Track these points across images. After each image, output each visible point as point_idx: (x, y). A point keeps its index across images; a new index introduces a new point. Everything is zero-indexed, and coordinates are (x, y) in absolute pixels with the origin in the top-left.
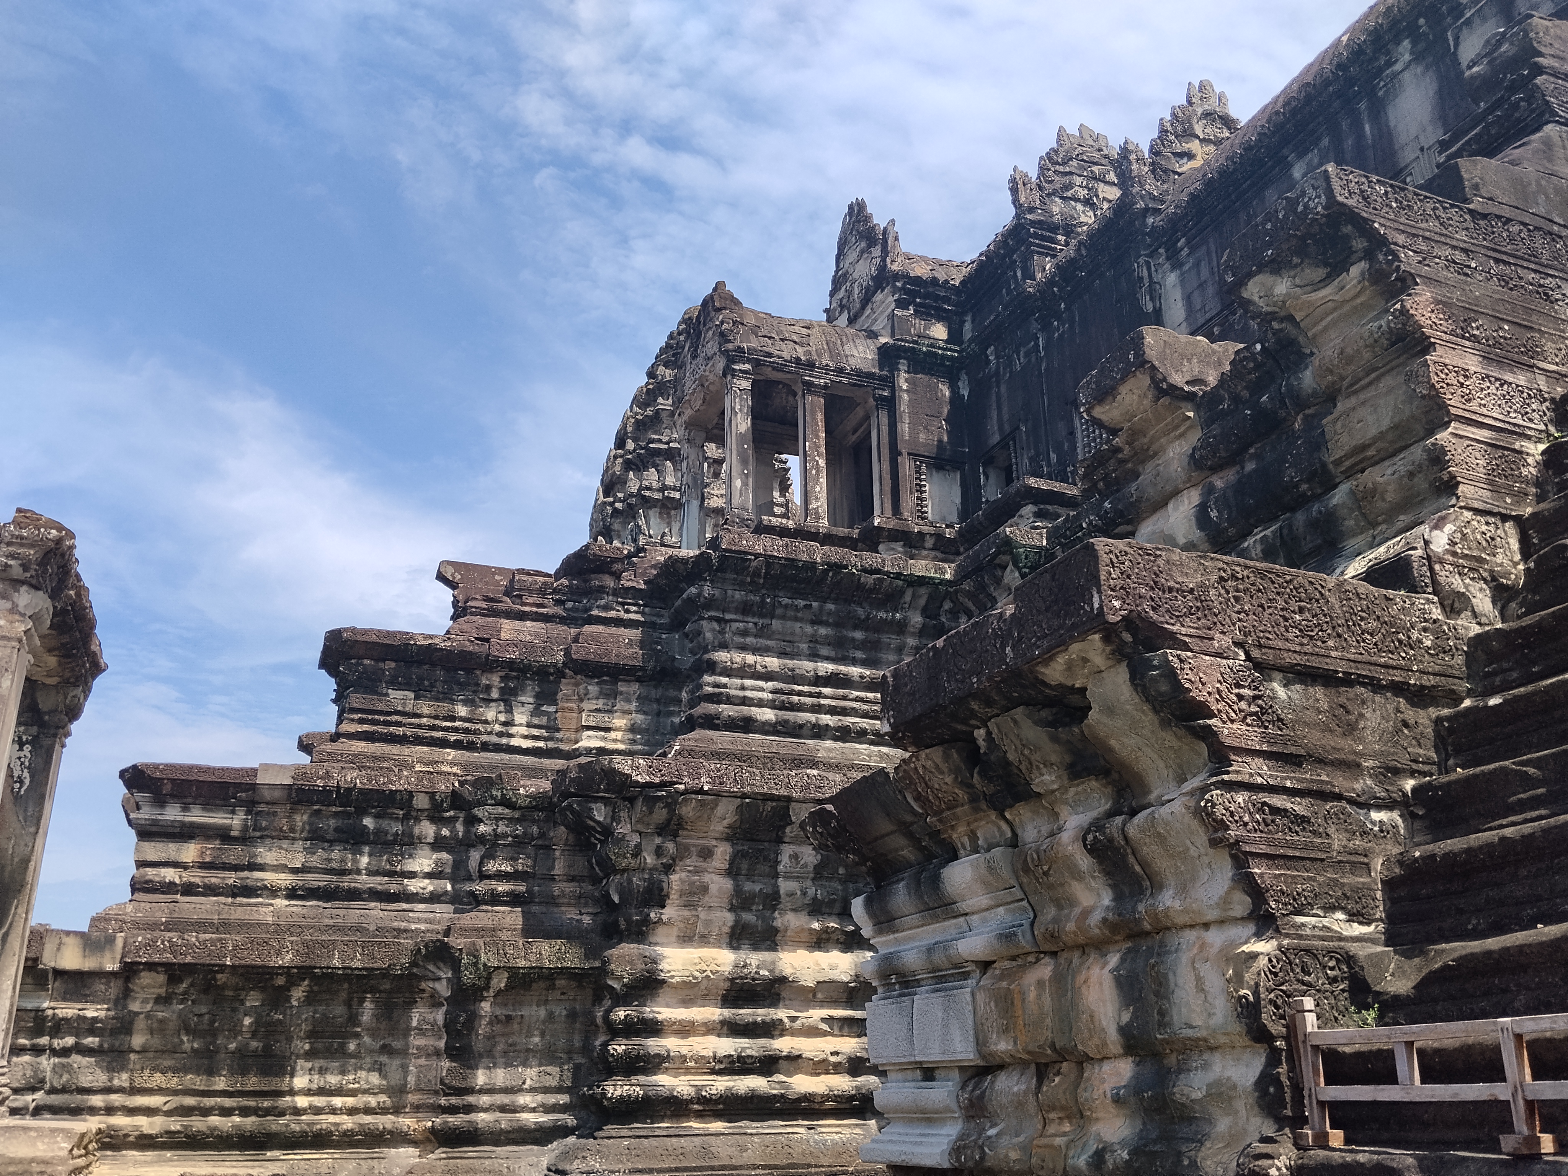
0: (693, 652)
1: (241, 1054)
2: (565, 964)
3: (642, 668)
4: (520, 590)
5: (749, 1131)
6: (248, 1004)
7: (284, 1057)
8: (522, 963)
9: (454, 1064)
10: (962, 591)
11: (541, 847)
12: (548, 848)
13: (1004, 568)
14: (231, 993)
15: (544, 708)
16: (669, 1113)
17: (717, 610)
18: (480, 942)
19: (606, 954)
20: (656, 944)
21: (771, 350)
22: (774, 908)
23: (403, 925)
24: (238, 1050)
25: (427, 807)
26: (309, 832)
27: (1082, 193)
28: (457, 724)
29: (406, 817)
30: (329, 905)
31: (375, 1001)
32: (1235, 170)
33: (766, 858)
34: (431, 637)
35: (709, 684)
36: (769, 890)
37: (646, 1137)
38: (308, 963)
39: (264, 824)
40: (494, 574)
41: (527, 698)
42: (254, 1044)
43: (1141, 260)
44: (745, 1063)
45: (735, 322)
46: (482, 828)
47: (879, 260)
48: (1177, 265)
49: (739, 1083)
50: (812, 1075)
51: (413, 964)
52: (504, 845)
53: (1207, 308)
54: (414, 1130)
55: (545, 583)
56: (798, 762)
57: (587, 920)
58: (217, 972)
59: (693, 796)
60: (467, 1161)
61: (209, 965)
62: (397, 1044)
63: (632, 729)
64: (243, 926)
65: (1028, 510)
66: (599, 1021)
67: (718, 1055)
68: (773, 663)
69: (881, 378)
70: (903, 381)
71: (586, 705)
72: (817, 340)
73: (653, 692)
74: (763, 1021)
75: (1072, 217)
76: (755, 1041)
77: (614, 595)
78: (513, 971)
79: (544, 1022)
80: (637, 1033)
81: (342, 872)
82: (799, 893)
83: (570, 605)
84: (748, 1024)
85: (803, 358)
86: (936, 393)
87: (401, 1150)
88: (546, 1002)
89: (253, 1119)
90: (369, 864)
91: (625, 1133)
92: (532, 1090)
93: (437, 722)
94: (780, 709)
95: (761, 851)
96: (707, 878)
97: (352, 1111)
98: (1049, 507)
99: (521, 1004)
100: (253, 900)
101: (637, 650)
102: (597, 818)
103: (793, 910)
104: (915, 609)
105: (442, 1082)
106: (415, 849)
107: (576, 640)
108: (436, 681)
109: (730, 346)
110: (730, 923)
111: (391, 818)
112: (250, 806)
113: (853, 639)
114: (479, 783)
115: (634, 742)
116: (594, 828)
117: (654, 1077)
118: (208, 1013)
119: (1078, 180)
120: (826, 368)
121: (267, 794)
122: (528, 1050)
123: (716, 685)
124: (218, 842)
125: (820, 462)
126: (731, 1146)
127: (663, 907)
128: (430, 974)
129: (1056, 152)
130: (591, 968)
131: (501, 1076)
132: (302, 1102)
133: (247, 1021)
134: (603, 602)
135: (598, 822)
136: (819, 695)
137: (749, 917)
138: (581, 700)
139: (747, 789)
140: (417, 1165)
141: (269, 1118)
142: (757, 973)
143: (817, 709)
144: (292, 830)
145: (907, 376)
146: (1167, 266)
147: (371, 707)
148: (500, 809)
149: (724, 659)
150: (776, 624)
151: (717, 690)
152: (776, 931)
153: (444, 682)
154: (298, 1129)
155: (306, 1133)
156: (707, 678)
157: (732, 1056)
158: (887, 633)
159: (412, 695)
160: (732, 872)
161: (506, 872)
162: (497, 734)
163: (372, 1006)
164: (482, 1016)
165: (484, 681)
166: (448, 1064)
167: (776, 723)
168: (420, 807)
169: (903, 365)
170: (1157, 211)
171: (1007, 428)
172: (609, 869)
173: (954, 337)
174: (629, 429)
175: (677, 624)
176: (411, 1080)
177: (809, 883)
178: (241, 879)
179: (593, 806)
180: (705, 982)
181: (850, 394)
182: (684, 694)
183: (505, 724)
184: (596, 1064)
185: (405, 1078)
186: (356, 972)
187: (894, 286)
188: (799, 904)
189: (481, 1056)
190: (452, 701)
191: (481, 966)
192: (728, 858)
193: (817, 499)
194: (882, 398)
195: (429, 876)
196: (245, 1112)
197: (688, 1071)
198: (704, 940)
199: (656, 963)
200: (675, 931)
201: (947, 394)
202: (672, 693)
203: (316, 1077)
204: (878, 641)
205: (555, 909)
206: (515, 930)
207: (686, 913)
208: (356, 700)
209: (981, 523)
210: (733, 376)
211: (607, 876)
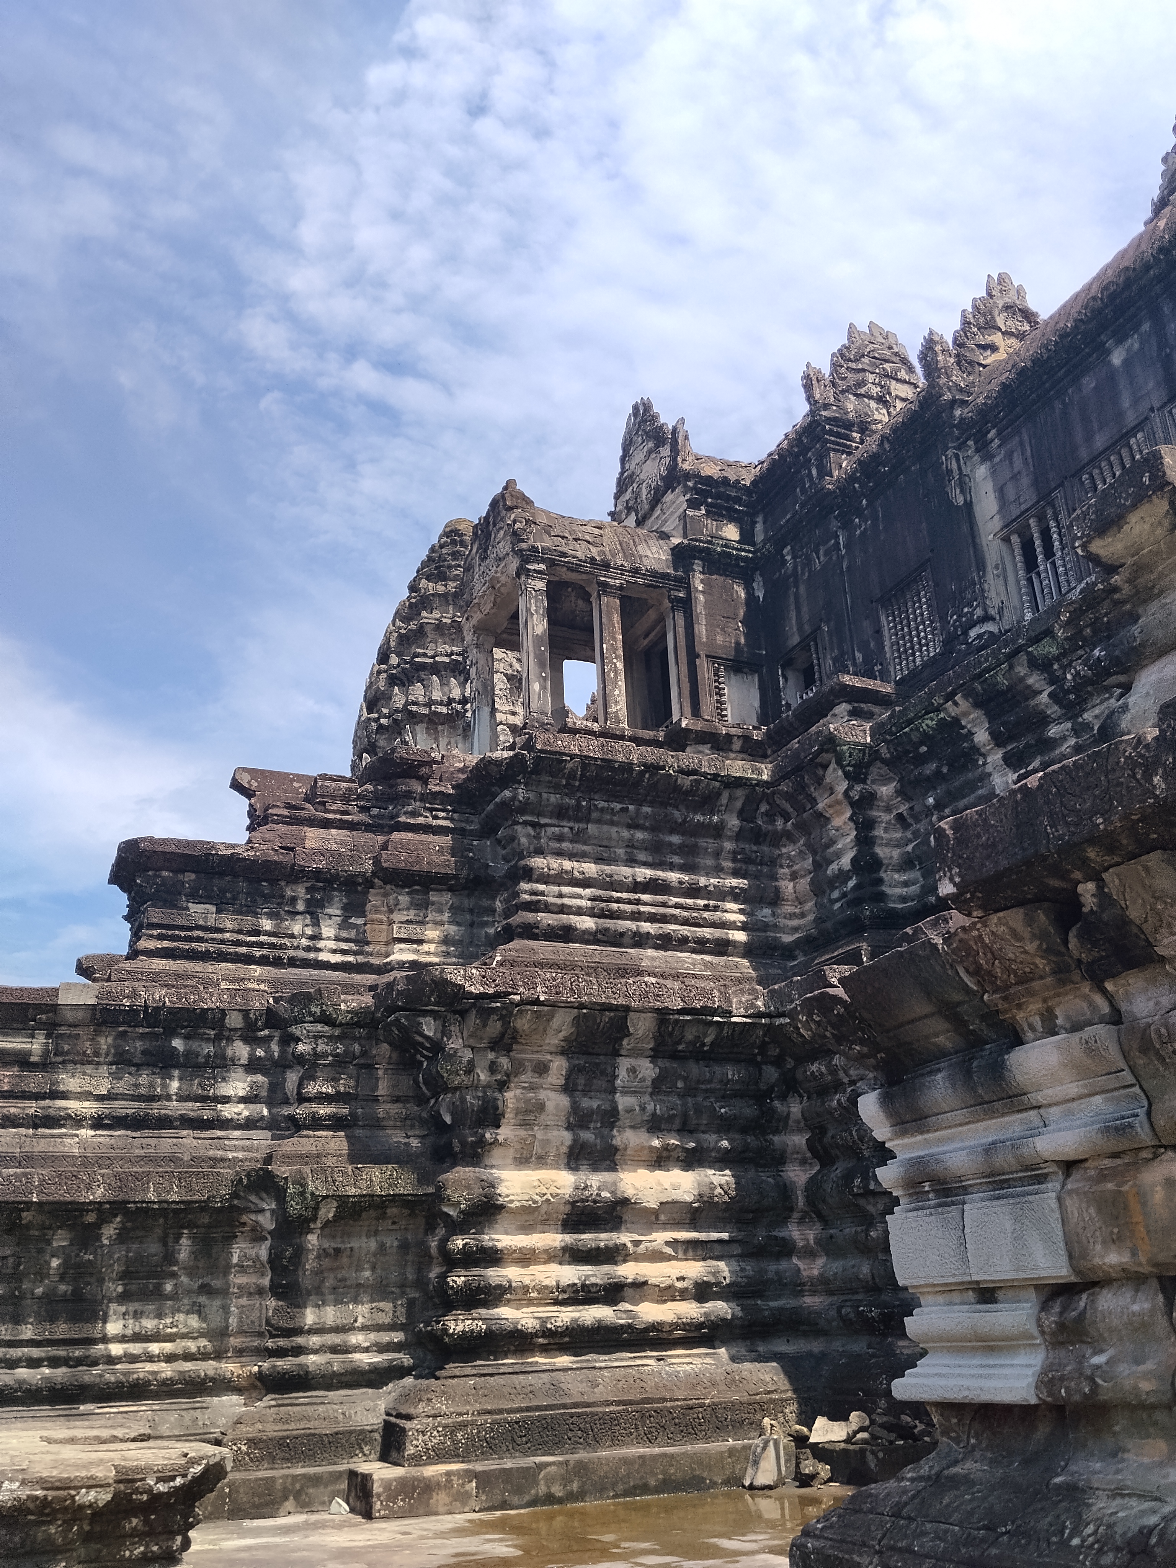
0: (506, 859)
1: (49, 1298)
2: (397, 1191)
3: (455, 877)
4: (323, 796)
5: (597, 1365)
6: (55, 1244)
7: (96, 1301)
8: (352, 1191)
9: (280, 1303)
10: (779, 792)
11: (360, 1066)
12: (370, 1067)
13: (825, 767)
14: (36, 1233)
15: (353, 920)
16: (512, 1348)
17: (532, 813)
18: (307, 1169)
19: (440, 1178)
20: (492, 1167)
21: (565, 549)
22: (612, 1126)
23: (220, 1153)
24: (45, 1295)
25: (240, 1026)
26: (115, 1055)
27: (875, 390)
28: (262, 938)
29: (218, 1038)
30: (137, 1134)
31: (193, 1237)
32: (1049, 358)
33: (603, 1073)
34: (233, 846)
35: (526, 892)
36: (606, 1106)
37: (491, 1375)
38: (120, 1198)
39: (66, 1047)
40: (292, 781)
41: (335, 910)
42: (63, 1288)
43: (950, 453)
44: (590, 1292)
45: (527, 521)
46: (301, 1048)
47: (668, 460)
48: (987, 457)
49: (584, 1313)
50: (658, 1302)
51: (234, 1195)
52: (324, 1065)
53: (1022, 500)
54: (238, 1377)
55: (349, 789)
56: (623, 972)
57: (415, 1143)
58: (22, 1210)
59: (529, 1007)
60: (298, 1408)
61: (13, 1203)
62: (216, 1283)
63: (446, 941)
64: (47, 1159)
65: (843, 708)
66: (434, 1251)
67: (562, 1284)
68: (590, 869)
69: (676, 579)
70: (698, 582)
71: (397, 917)
72: (610, 540)
73: (466, 902)
74: (606, 1246)
75: (866, 414)
76: (598, 1268)
77: (421, 800)
78: (342, 1200)
79: (375, 1255)
80: (476, 1263)
81: (151, 1099)
82: (637, 1108)
83: (375, 811)
84: (591, 1250)
85: (598, 558)
86: (732, 595)
87: (224, 1398)
88: (376, 1233)
89: (64, 1369)
90: (179, 1089)
91: (469, 1371)
92: (364, 1328)
93: (240, 937)
94: (599, 917)
95: (598, 1064)
96: (543, 1095)
97: (170, 1358)
98: (863, 705)
99: (349, 1235)
100: (55, 1131)
101: (449, 857)
102: (426, 1033)
103: (633, 1127)
104: (731, 811)
105: (268, 1323)
106: (227, 1071)
107: (384, 847)
108: (239, 893)
109: (524, 546)
110: (568, 1143)
111: (202, 1039)
112: (51, 1028)
113: (670, 844)
114: (293, 999)
115: (447, 954)
116: (421, 1045)
117: (496, 1310)
118: (13, 1255)
119: (871, 378)
120: (621, 568)
121: (69, 1016)
122: (359, 1285)
123: (534, 893)
124: (16, 1069)
125: (618, 664)
126: (581, 1382)
127: (498, 1127)
128: (252, 1206)
129: (848, 348)
130: (425, 1195)
131: (331, 1315)
132: (116, 1349)
133: (55, 1263)
134: (410, 808)
135: (427, 1038)
136: (638, 902)
137: (587, 1136)
138: (391, 911)
139: (585, 999)
140: (246, 1414)
141: (80, 1368)
142: (598, 1195)
143: (637, 916)
144: (97, 1054)
145: (702, 576)
146: (977, 458)
147: (171, 922)
148: (319, 1027)
149: (541, 866)
150: (592, 828)
151: (535, 898)
152: (616, 1149)
153: (248, 894)
154: (113, 1379)
155: (122, 1383)
156: (524, 886)
157: (576, 1284)
158: (704, 837)
159: (213, 909)
160: (568, 1088)
161: (327, 1094)
162: (303, 949)
163: (189, 1243)
164: (309, 1250)
165: (289, 893)
166: (274, 1303)
167: (597, 931)
168: (233, 1026)
169: (698, 566)
170: (964, 403)
171: (807, 629)
172: (438, 1087)
173: (747, 537)
174: (393, 644)
175: (489, 830)
176: (233, 1321)
177: (647, 1098)
178: (43, 1108)
179: (422, 1020)
180: (545, 1207)
181: (644, 596)
182: (498, 903)
183: (312, 938)
184: (432, 1298)
185: (226, 1320)
186: (173, 1206)
187: (686, 486)
188: (639, 1119)
189: (309, 1294)
190: (256, 914)
191: (308, 1195)
192: (564, 1073)
193: (616, 702)
194: (678, 600)
195: (244, 1100)
196: (54, 1362)
197: (531, 1302)
198: (541, 1161)
199: (494, 1187)
200: (511, 1153)
201: (743, 595)
202: (485, 903)
203: (131, 1321)
204: (696, 846)
205: (381, 1133)
206: (341, 1155)
207: (522, 1133)
208: (155, 914)
209: (791, 724)
210: (528, 576)
211: (436, 1095)
